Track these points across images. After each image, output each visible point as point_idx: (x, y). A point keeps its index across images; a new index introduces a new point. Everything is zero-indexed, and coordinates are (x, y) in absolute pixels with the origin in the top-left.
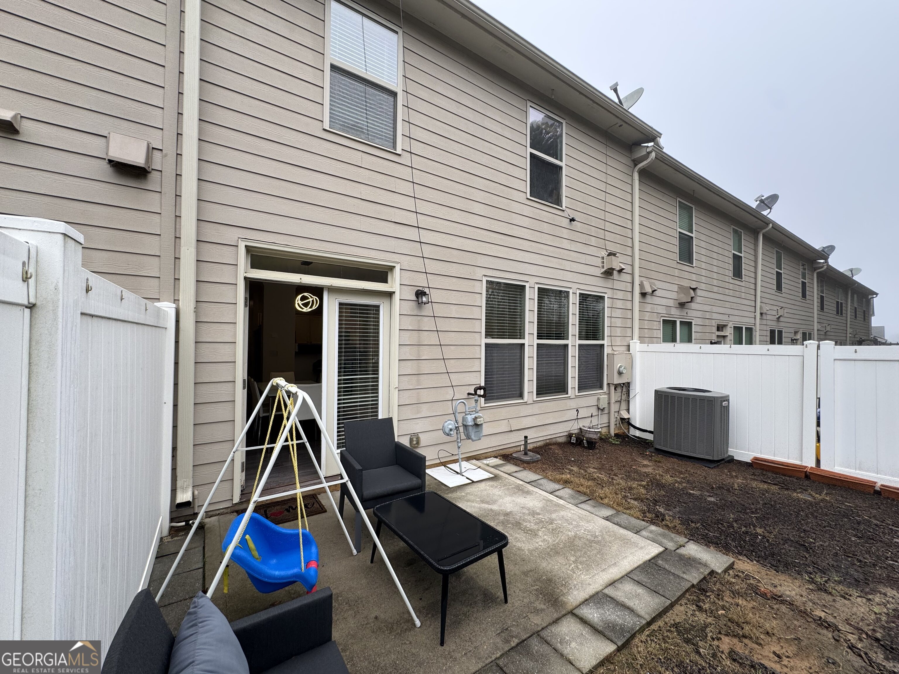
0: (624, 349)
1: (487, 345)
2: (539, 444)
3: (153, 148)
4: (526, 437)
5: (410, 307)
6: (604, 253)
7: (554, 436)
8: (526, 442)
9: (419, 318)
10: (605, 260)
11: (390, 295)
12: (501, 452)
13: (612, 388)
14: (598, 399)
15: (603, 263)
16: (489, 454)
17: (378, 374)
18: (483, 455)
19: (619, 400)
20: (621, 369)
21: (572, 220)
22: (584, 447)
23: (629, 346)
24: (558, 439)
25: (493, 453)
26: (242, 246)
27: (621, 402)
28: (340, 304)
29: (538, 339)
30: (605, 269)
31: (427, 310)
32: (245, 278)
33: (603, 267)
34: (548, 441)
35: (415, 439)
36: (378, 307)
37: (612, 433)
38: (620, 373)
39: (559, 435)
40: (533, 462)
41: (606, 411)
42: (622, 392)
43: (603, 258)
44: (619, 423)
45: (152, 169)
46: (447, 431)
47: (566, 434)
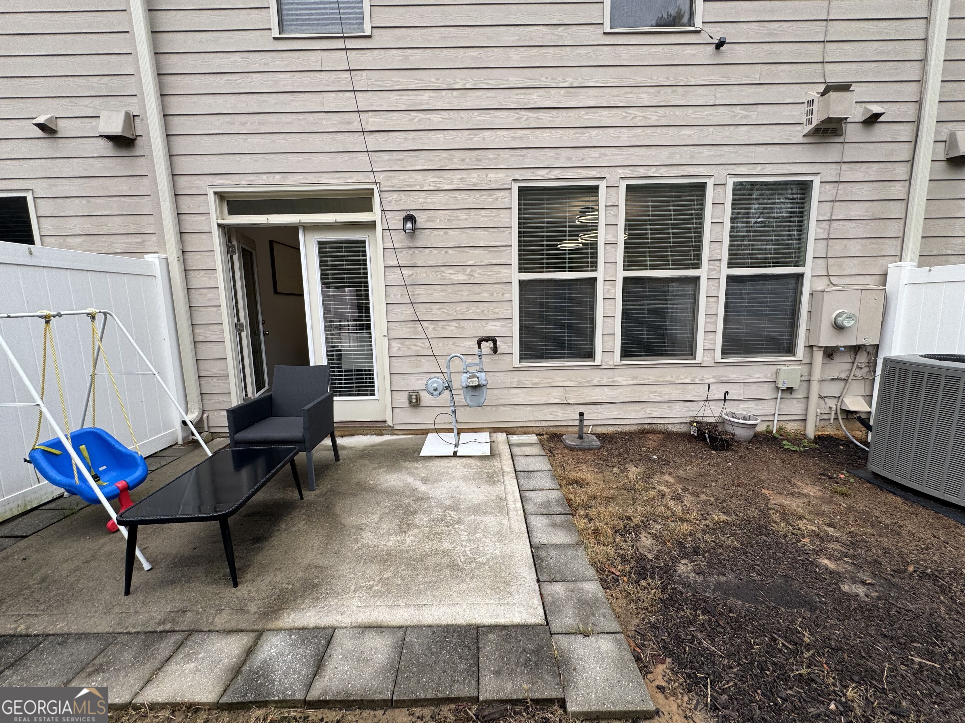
0: (871, 282)
1: (522, 283)
2: (627, 428)
3: (134, 116)
4: (581, 414)
6: (814, 92)
7: (662, 421)
8: (581, 421)
9: (413, 251)
10: (815, 107)
11: (371, 225)
12: (551, 429)
13: (819, 356)
14: (778, 372)
15: (811, 112)
16: (531, 429)
17: (369, 320)
18: (520, 429)
19: (843, 376)
20: (840, 319)
21: (720, 45)
22: (707, 444)
23: (886, 275)
24: (670, 426)
25: (537, 429)
26: (211, 192)
27: (847, 380)
28: (319, 243)
29: (624, 270)
30: (815, 123)
31: (424, 239)
32: (219, 225)
33: (810, 121)
34: (646, 427)
35: (414, 397)
36: (364, 242)
37: (811, 433)
38: (838, 328)
39: (671, 421)
41: (801, 393)
42: (853, 363)
43: (811, 102)
44: (836, 419)
45: (136, 136)
46: (431, 390)
47: (688, 420)
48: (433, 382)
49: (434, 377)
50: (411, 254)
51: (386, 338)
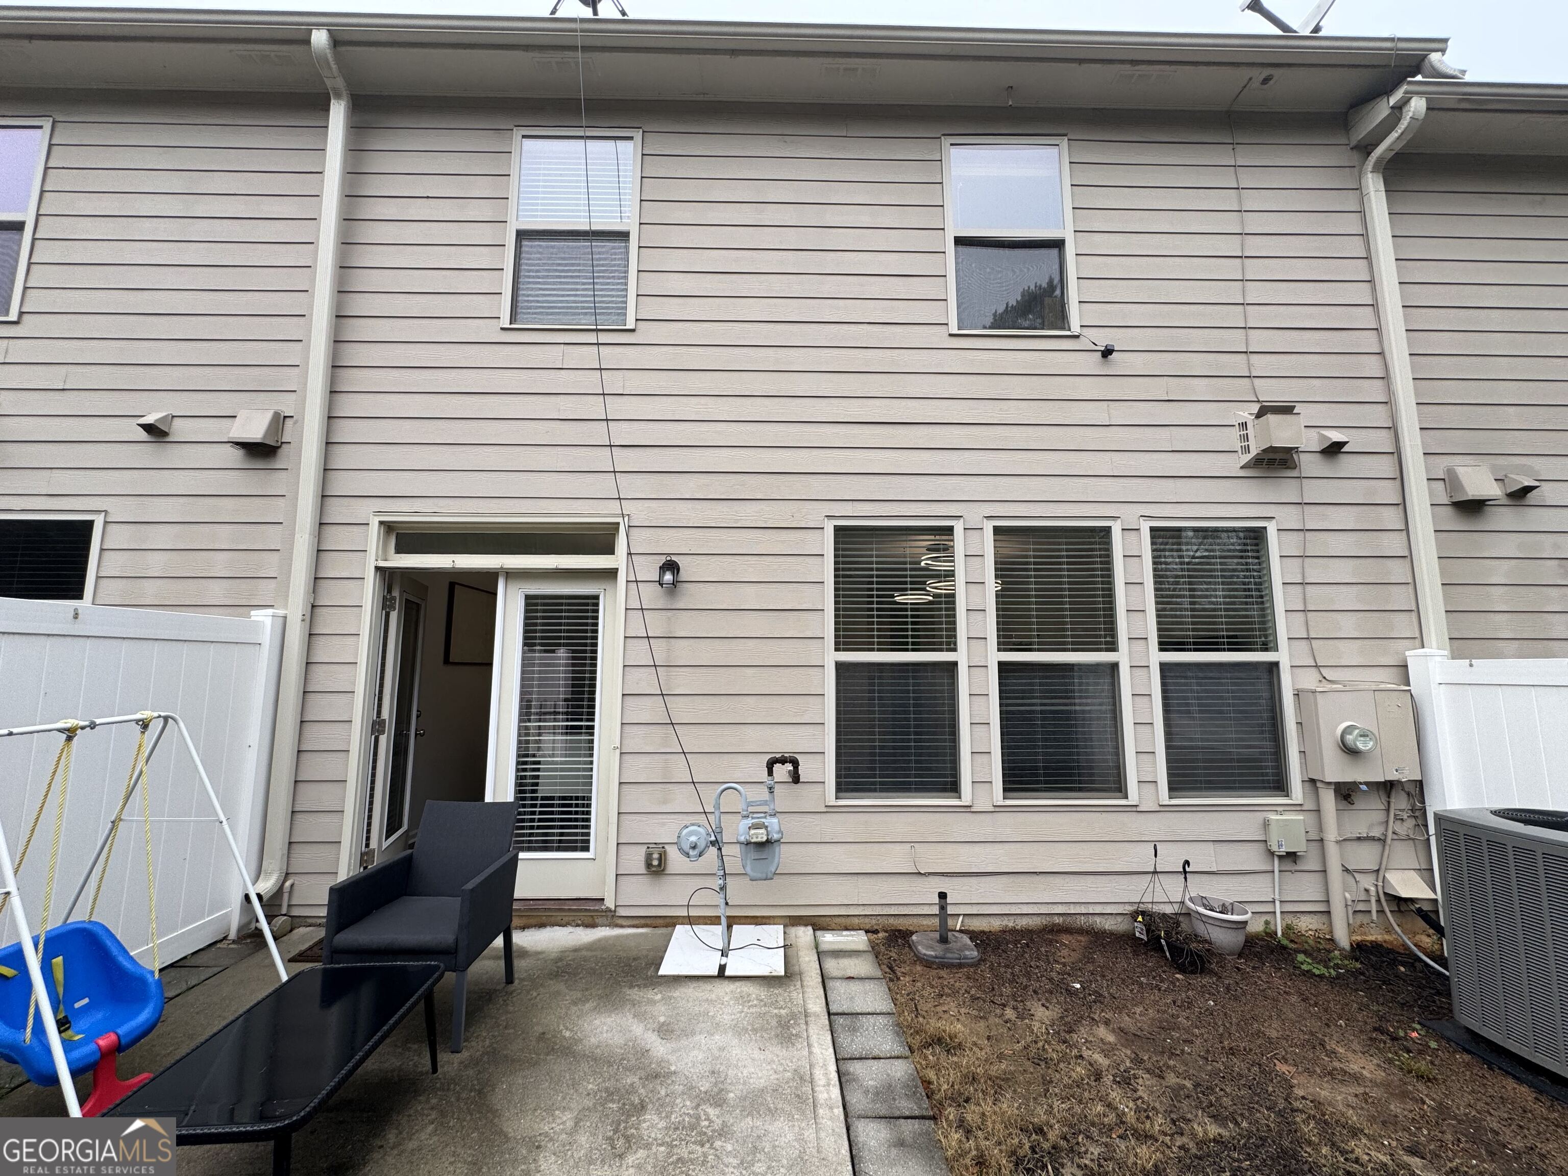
0: (1386, 679)
1: (840, 667)
2: (1022, 923)
3: (285, 417)
4: (943, 896)
5: (651, 595)
6: (1246, 413)
7: (1083, 910)
8: (943, 908)
9: (670, 613)
10: (1251, 431)
11: (611, 574)
12: (891, 921)
13: (1328, 799)
14: (1266, 824)
15: (1246, 438)
16: (856, 921)
17: (593, 720)
18: (838, 920)
19: (1376, 832)
20: (1349, 738)
21: (1107, 353)
22: (1168, 959)
23: (1406, 666)
24: (1098, 919)
25: (867, 920)
26: (375, 522)
27: (1384, 841)
28: (527, 597)
30: (1254, 452)
31: (691, 596)
32: (378, 569)
33: (1247, 449)
34: (1057, 920)
35: (656, 856)
36: (597, 597)
37: (1343, 938)
38: (1351, 752)
39: (1098, 909)
40: (942, 966)
41: (1312, 863)
42: (1388, 810)
43: (1244, 425)
44: (1381, 912)
45: (282, 443)
46: (686, 847)
47: (1129, 909)
48: (691, 833)
49: (693, 825)
50: (669, 619)
51: (618, 751)
